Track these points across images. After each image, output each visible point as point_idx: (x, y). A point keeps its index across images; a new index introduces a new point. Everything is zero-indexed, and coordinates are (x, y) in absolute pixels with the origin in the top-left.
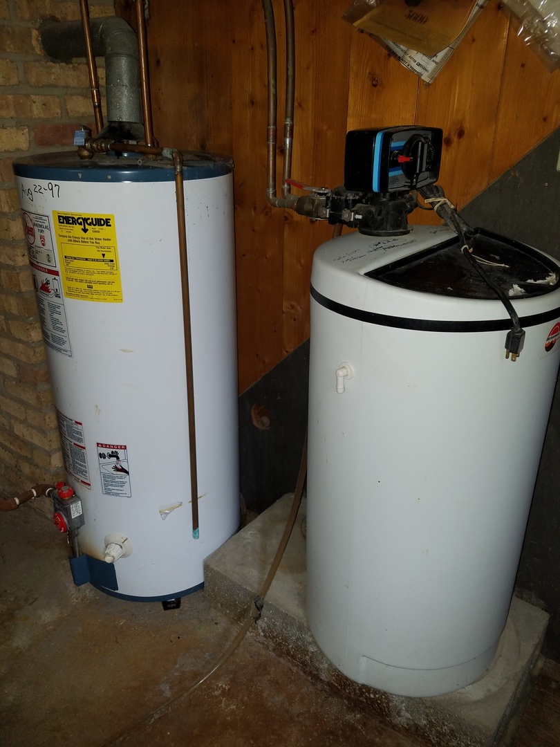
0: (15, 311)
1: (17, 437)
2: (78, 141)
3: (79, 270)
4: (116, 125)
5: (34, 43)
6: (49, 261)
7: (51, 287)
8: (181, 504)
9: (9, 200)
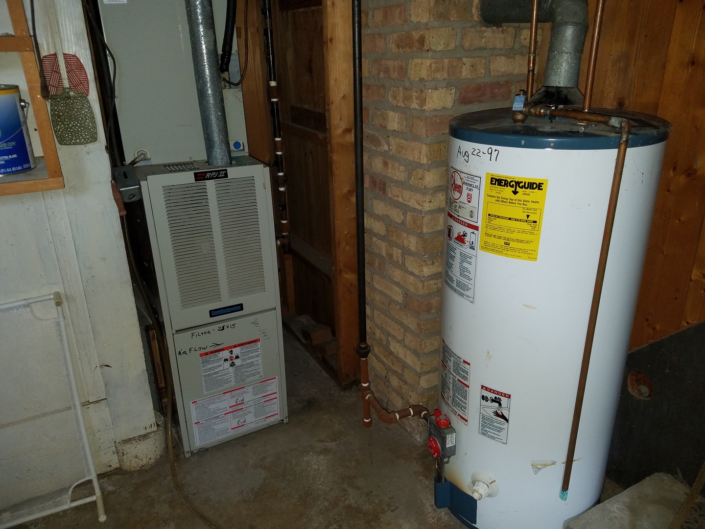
0: (413, 248)
1: (391, 353)
2: (516, 106)
3: (500, 228)
4: (553, 90)
5: (474, 11)
6: (471, 217)
7: (467, 239)
8: (554, 463)
9: (428, 154)
